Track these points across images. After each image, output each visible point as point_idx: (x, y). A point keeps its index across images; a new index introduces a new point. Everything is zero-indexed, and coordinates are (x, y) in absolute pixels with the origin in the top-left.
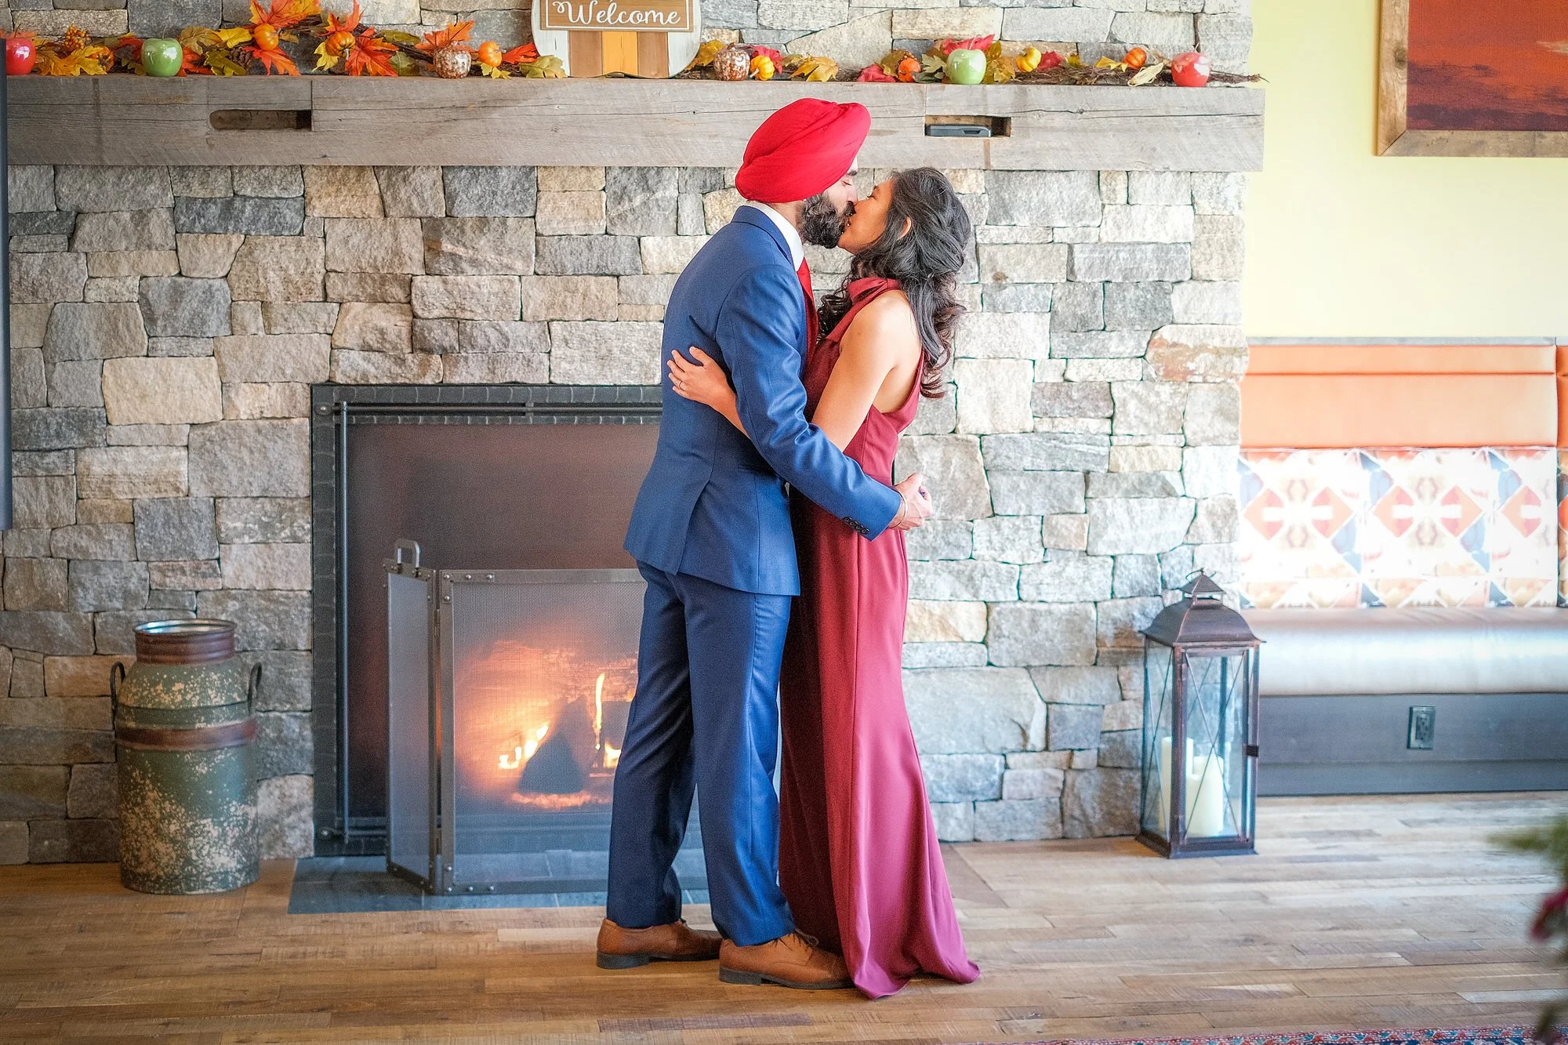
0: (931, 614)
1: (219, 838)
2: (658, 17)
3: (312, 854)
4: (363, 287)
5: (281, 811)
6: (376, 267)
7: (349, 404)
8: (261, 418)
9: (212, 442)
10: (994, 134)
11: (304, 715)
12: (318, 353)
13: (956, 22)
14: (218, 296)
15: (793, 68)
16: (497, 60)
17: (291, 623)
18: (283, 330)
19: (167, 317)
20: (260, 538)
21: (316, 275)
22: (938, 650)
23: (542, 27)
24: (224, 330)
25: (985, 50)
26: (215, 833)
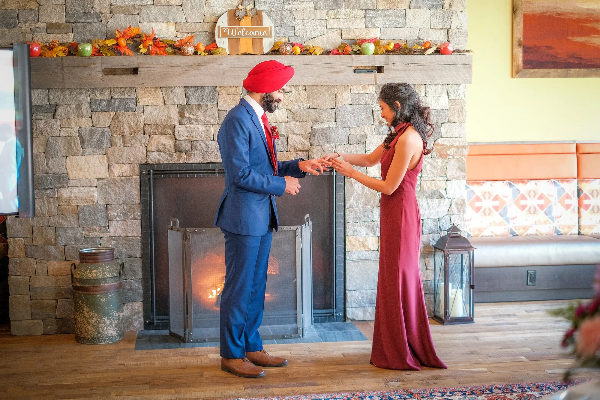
0: (359, 241)
1: (110, 324)
2: (260, 33)
3: (143, 329)
4: (157, 130)
5: (132, 314)
6: (162, 122)
7: (153, 171)
8: (123, 176)
9: (105, 185)
10: (378, 72)
11: (139, 280)
12: (142, 153)
13: (364, 33)
14: (107, 133)
15: (307, 50)
16: (203, 49)
17: (134, 248)
18: (130, 145)
19: (89, 141)
20: (123, 218)
21: (141, 126)
22: (362, 253)
23: (219, 37)
24: (109, 145)
25: (374, 43)
26: (108, 323)
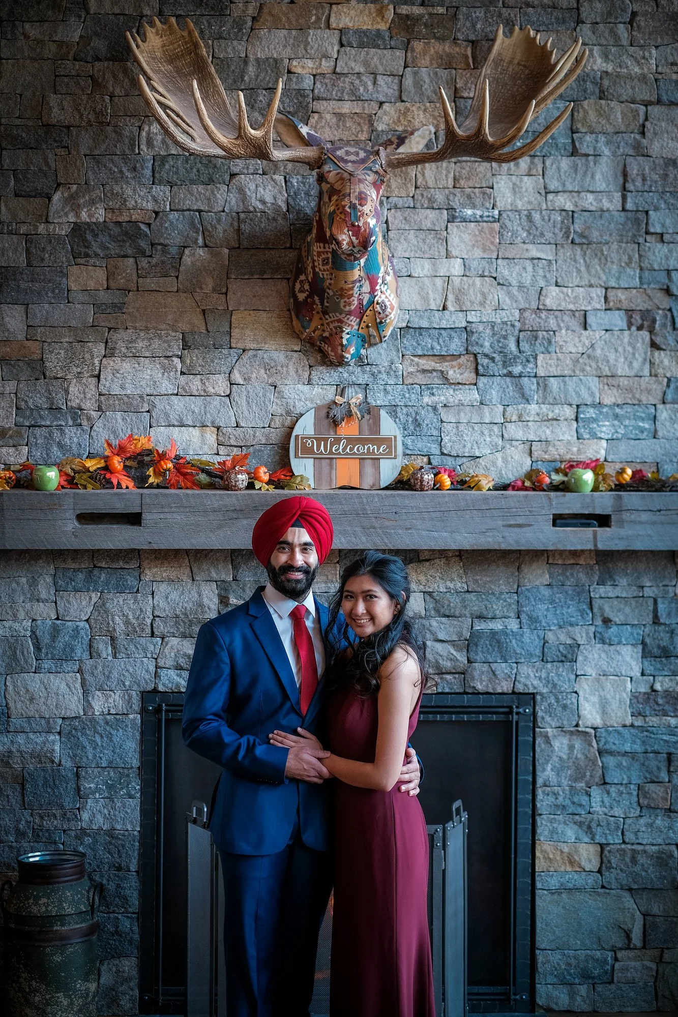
0: (562, 852)
1: (68, 1006)
2: (374, 449)
3: (137, 1012)
4: (177, 628)
5: (116, 982)
6: (186, 614)
7: (166, 705)
8: (109, 714)
9: (76, 730)
10: (600, 526)
11: (133, 916)
12: (147, 671)
13: (575, 449)
14: (82, 633)
15: (463, 482)
16: (266, 478)
17: (126, 853)
18: (124, 656)
19: (49, 646)
20: (107, 795)
21: (147, 619)
22: (567, 877)
23: (296, 456)
24: (86, 656)
25: (594, 470)
26: (65, 1003)
